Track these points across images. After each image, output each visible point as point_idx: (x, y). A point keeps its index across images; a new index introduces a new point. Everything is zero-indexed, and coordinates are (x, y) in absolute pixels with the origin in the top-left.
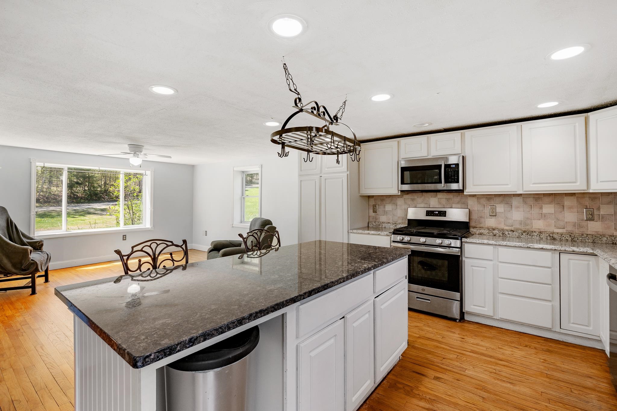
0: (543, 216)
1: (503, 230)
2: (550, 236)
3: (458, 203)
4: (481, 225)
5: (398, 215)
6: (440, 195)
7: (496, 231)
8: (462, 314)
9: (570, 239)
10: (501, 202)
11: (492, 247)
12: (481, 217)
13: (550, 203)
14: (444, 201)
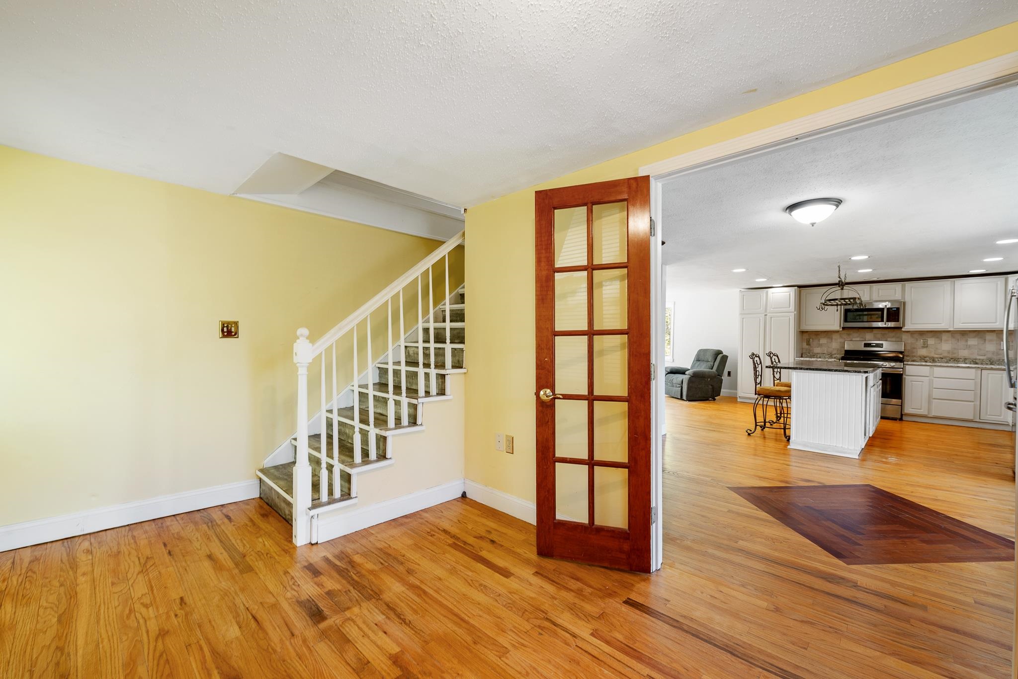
0: (969, 347)
1: (933, 358)
2: (973, 361)
3: (893, 337)
4: (914, 355)
6: (875, 331)
7: (927, 358)
8: (902, 415)
9: (989, 363)
10: (932, 337)
11: (929, 367)
12: (914, 348)
13: (975, 337)
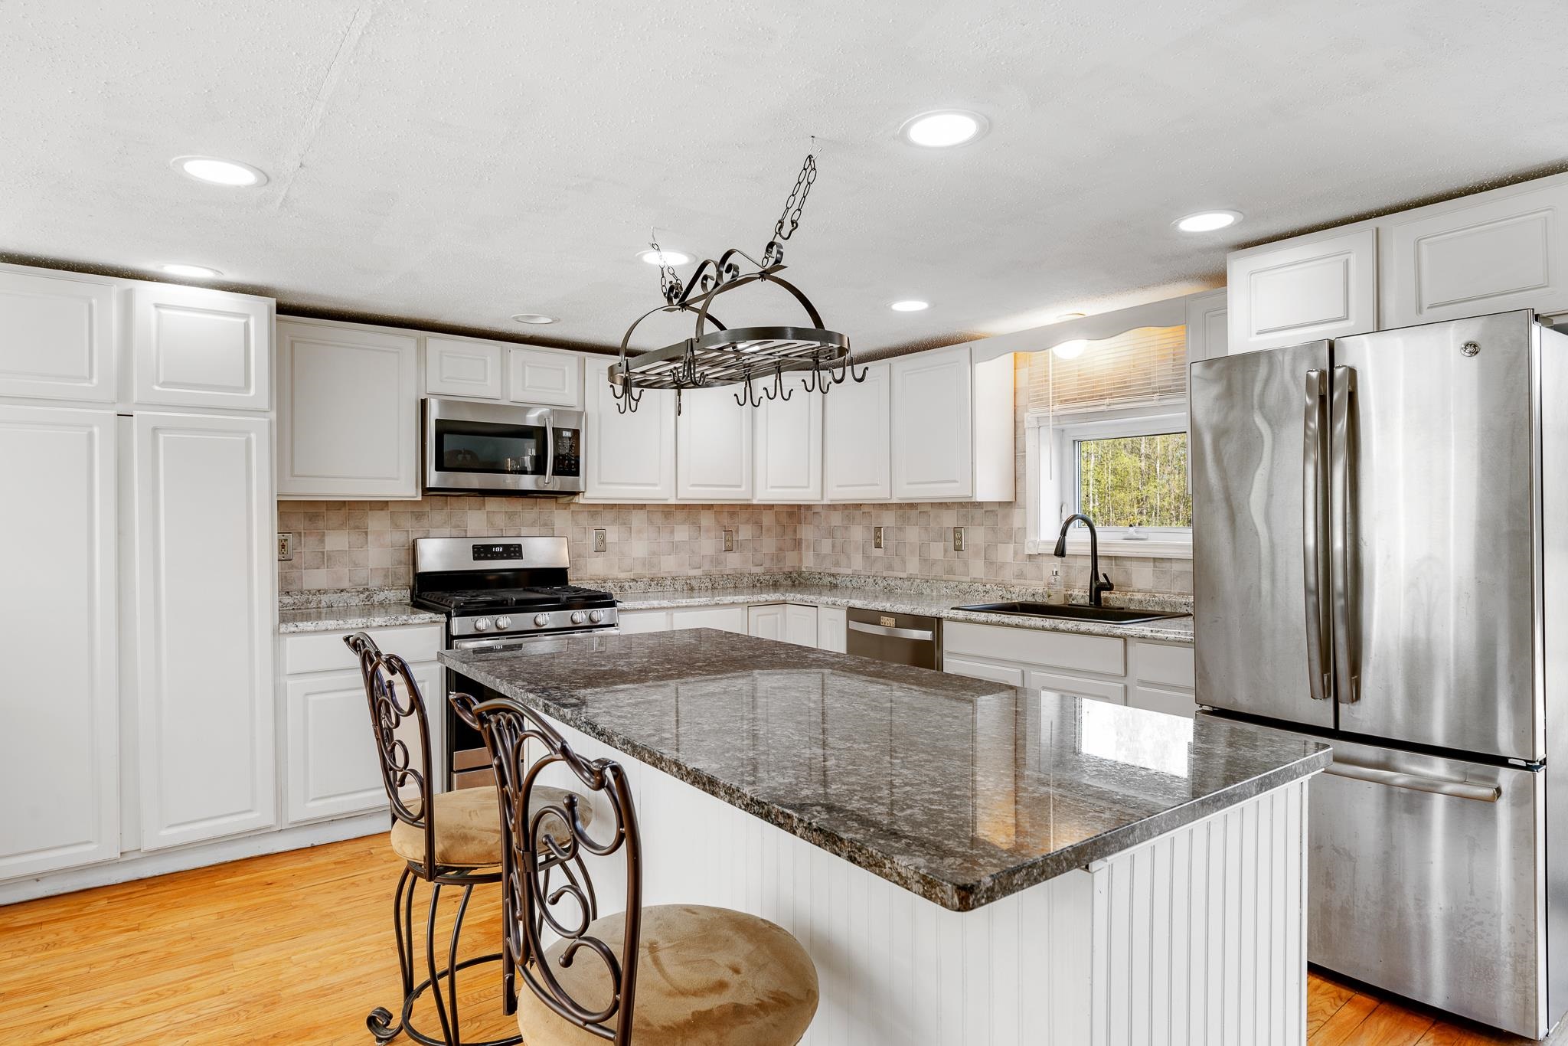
0: (675, 547)
1: (618, 580)
2: (686, 583)
3: (533, 524)
4: (579, 575)
5: (372, 564)
7: (610, 584)
10: (614, 522)
12: (579, 556)
14: (500, 520)
